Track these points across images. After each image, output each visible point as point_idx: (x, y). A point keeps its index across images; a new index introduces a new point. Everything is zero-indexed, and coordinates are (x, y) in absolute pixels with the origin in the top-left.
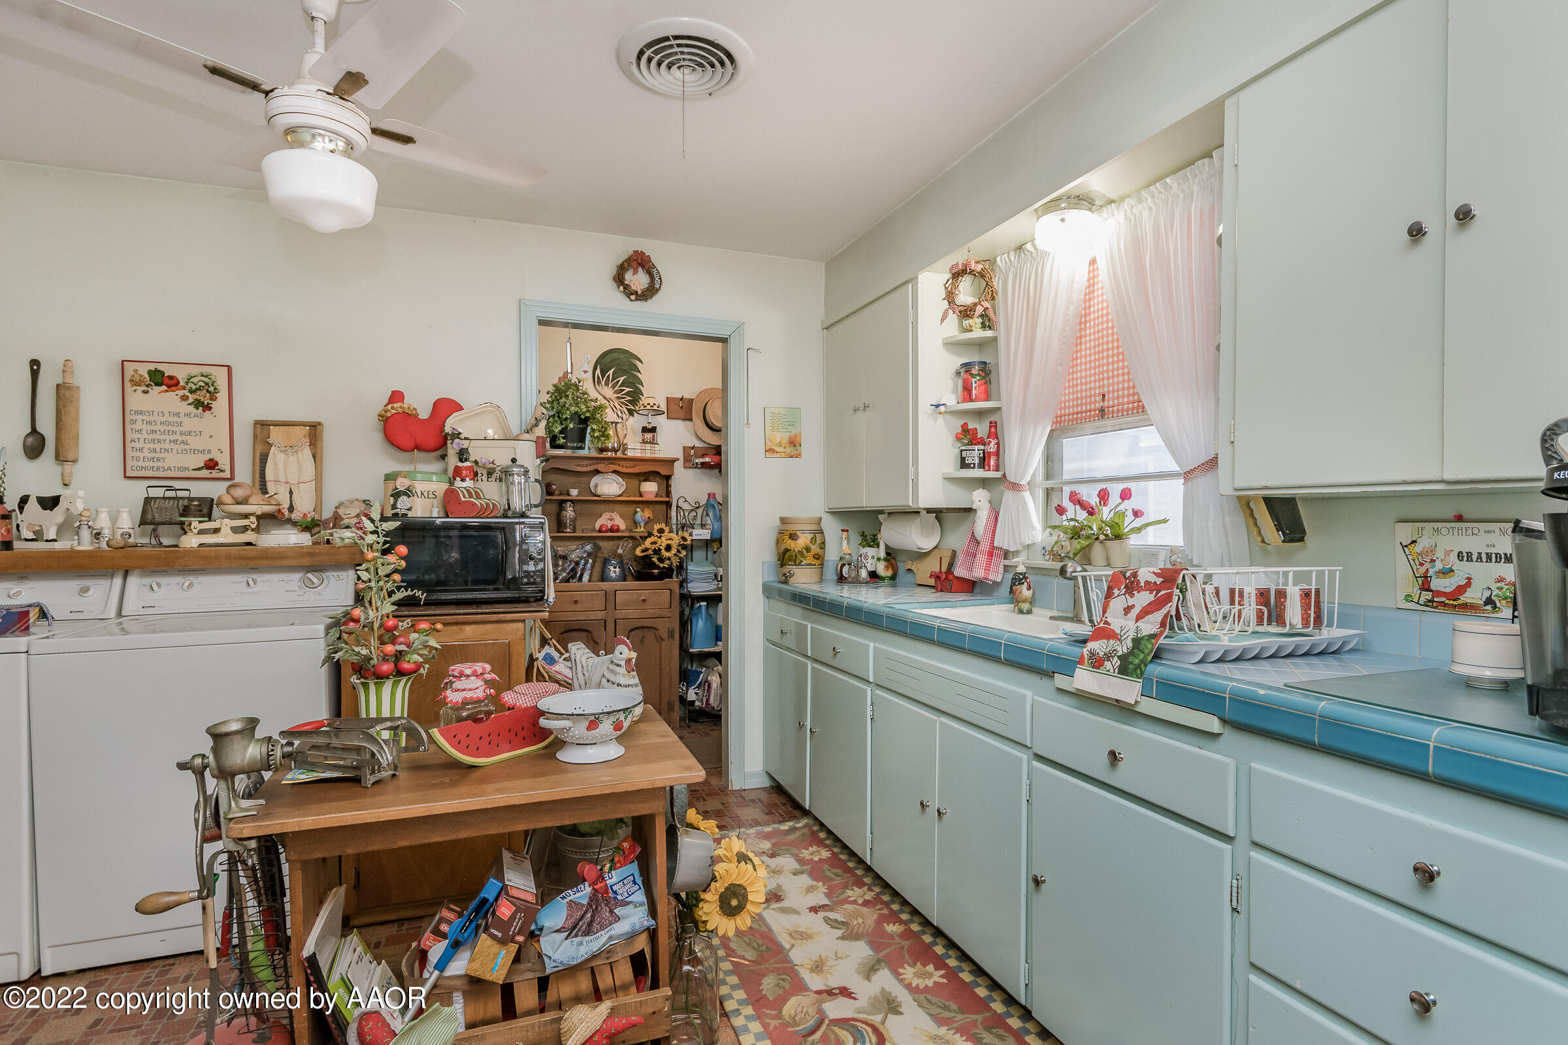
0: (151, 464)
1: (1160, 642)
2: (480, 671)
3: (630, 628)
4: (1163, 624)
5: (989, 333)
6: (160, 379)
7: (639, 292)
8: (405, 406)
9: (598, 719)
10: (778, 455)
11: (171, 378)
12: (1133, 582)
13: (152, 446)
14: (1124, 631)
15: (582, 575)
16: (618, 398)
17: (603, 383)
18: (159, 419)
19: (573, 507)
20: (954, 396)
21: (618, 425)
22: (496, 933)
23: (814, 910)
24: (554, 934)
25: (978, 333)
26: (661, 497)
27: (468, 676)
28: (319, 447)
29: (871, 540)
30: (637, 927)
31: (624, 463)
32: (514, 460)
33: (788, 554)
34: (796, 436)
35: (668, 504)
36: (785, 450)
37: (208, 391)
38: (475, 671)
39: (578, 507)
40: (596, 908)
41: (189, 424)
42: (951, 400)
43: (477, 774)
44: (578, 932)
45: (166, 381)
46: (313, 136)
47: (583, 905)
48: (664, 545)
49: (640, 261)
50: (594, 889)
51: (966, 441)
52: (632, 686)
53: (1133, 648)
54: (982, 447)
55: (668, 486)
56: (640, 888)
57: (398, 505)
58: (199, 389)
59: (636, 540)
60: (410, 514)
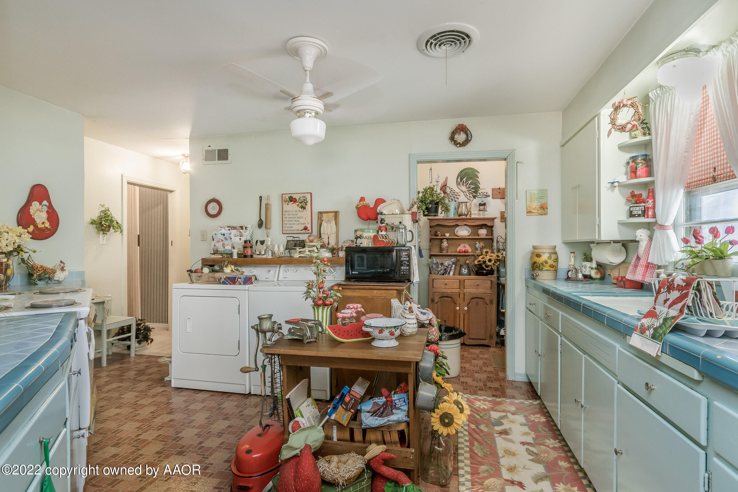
0: (289, 229)
1: (677, 321)
2: (356, 307)
3: (471, 298)
4: (681, 311)
5: (647, 138)
6: (292, 200)
7: (461, 143)
8: (365, 203)
9: (382, 329)
10: (534, 214)
11: (295, 199)
12: (671, 285)
13: (290, 223)
14: (661, 314)
15: (449, 272)
16: (468, 191)
17: (461, 185)
18: (291, 213)
19: (447, 242)
20: (625, 176)
21: (468, 203)
22: (344, 406)
23: (523, 443)
24: (366, 413)
25: (641, 138)
26: (489, 236)
27: (352, 308)
28: (337, 220)
29: (588, 258)
30: (400, 419)
31: (470, 221)
32: (400, 223)
33: (535, 265)
34: (544, 204)
35: (492, 240)
36: (538, 211)
37: (305, 202)
38: (354, 307)
39: (449, 241)
40: (386, 408)
41: (300, 214)
42: (623, 179)
43: (343, 345)
44: (376, 415)
45: (293, 200)
46: (305, 113)
47: (380, 405)
48: (487, 259)
49: (461, 129)
50: (386, 400)
51: (634, 201)
52: (411, 319)
53: (662, 324)
54: (643, 204)
55: (492, 231)
56: (406, 404)
57: (357, 242)
58: (302, 202)
59: (475, 257)
60: (361, 246)
